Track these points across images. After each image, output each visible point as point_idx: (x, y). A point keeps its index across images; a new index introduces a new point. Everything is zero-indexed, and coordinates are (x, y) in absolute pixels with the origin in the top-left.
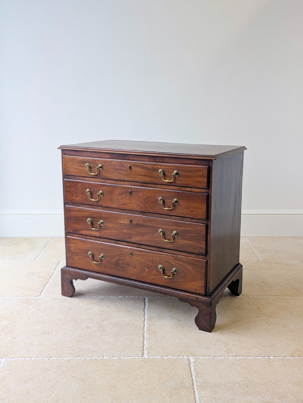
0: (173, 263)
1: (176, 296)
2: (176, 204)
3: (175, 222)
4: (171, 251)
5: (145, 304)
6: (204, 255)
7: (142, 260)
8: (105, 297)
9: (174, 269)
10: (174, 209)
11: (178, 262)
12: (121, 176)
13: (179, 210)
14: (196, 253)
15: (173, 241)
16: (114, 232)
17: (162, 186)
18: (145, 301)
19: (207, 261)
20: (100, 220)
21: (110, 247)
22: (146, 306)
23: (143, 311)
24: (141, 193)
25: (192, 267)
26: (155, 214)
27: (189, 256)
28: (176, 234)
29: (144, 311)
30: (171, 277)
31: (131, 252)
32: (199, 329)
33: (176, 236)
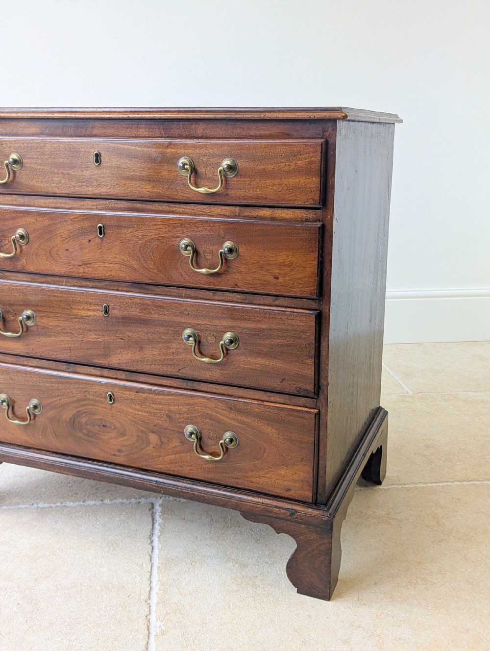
0: (225, 419)
1: (236, 507)
2: (231, 257)
3: (228, 309)
4: (218, 387)
5: (153, 519)
6: (312, 395)
7: (140, 413)
8: (53, 505)
9: (228, 435)
10: (226, 271)
11: (239, 418)
12: (73, 183)
13: (240, 272)
14: (287, 390)
15: (225, 359)
16: (63, 341)
17: (188, 208)
18: (154, 511)
19: (319, 411)
20: (22, 311)
21: (54, 380)
22: (157, 526)
23: (149, 541)
24: (130, 230)
25: (276, 429)
26: (172, 289)
27: (267, 399)
28: (231, 342)
29: (152, 542)
30: (219, 455)
31: (110, 393)
32: (298, 592)
33: (232, 347)
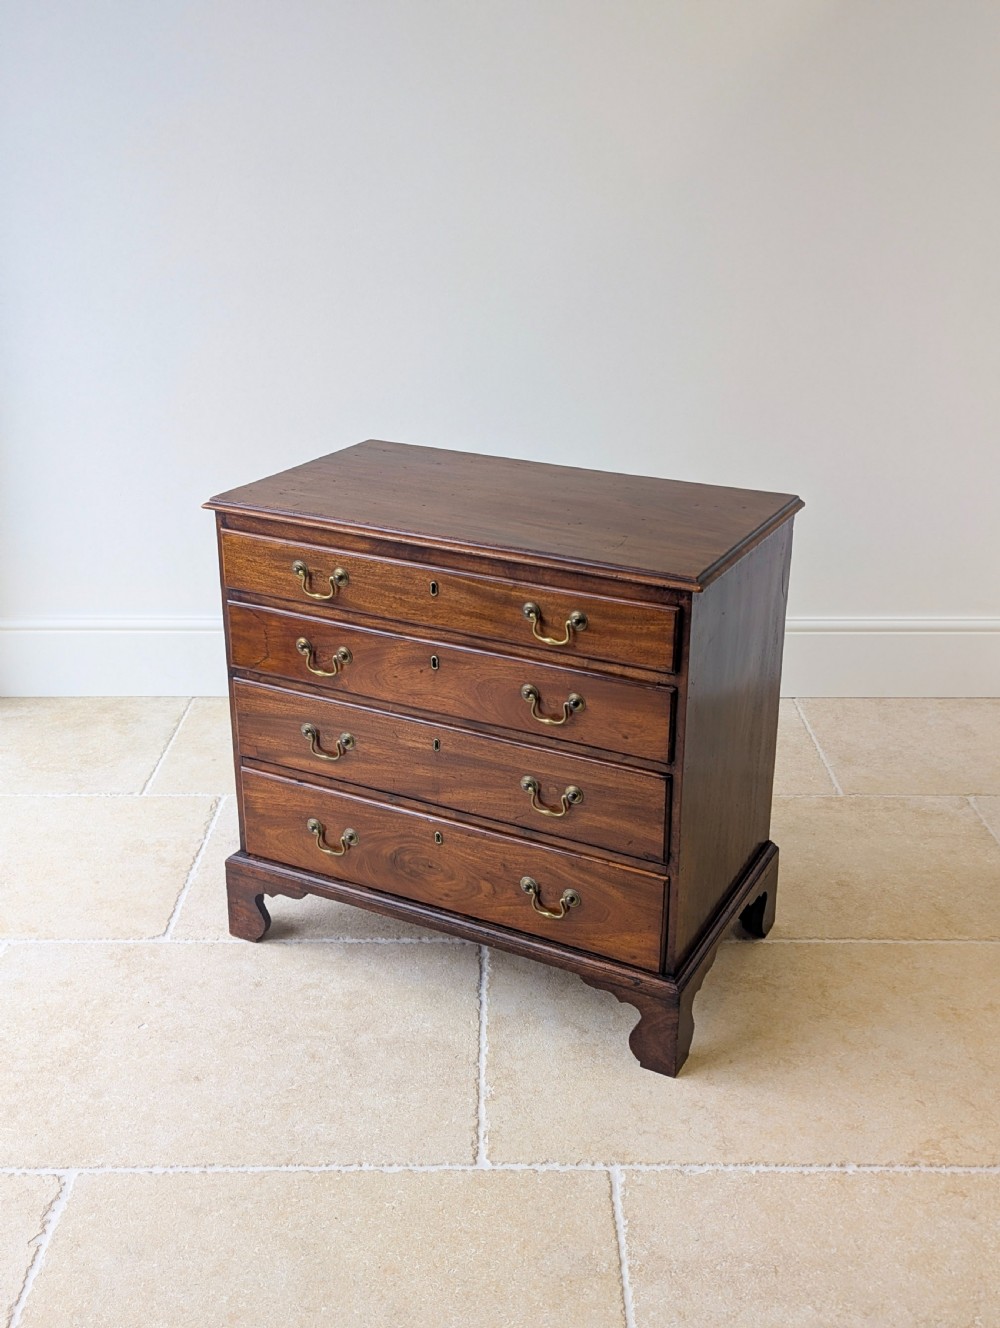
0: (567, 876)
1: (575, 970)
2: (576, 710)
3: (573, 761)
4: (559, 840)
5: (481, 967)
6: (662, 861)
7: (470, 857)
8: (362, 941)
9: (569, 893)
10: (571, 724)
11: (582, 876)
12: (406, 610)
13: (587, 726)
14: (634, 853)
15: (568, 813)
16: (386, 770)
17: (532, 652)
18: (482, 956)
19: (669, 879)
20: (340, 733)
21: (373, 810)
22: (485, 975)
23: (477, 995)
24: (467, 667)
25: (623, 893)
26: (511, 732)
27: (613, 859)
28: (574, 796)
29: (480, 995)
30: (559, 913)
31: (437, 832)
32: (641, 1066)
33: (576, 801)
